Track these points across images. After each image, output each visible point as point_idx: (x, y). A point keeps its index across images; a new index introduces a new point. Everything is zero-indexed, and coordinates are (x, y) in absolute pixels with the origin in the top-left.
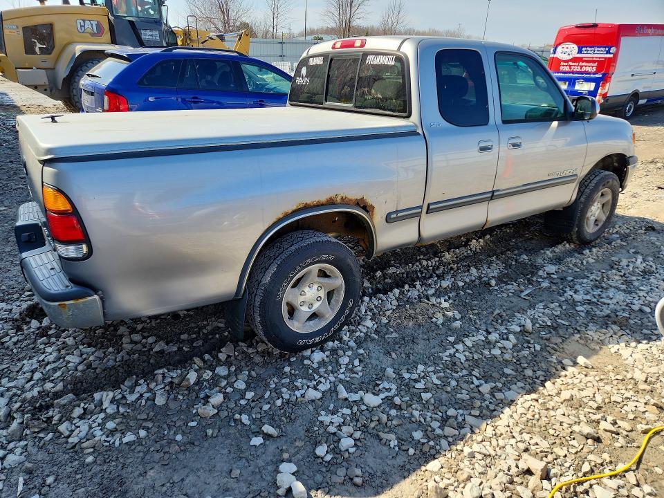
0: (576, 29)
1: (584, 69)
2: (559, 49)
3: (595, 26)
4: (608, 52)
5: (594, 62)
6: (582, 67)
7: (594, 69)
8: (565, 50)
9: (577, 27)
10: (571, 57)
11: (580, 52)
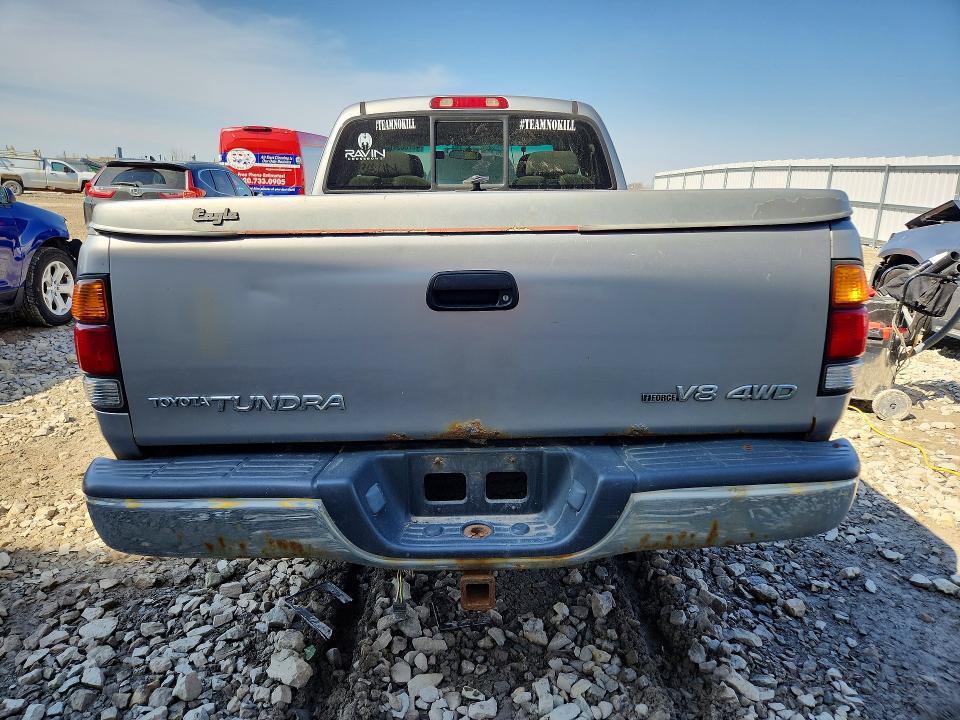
0: (246, 132)
1: (270, 182)
2: (230, 155)
3: (268, 130)
4: (293, 162)
5: (281, 173)
6: (267, 179)
7: (283, 182)
8: (238, 158)
9: (245, 130)
10: (249, 166)
11: (259, 160)
